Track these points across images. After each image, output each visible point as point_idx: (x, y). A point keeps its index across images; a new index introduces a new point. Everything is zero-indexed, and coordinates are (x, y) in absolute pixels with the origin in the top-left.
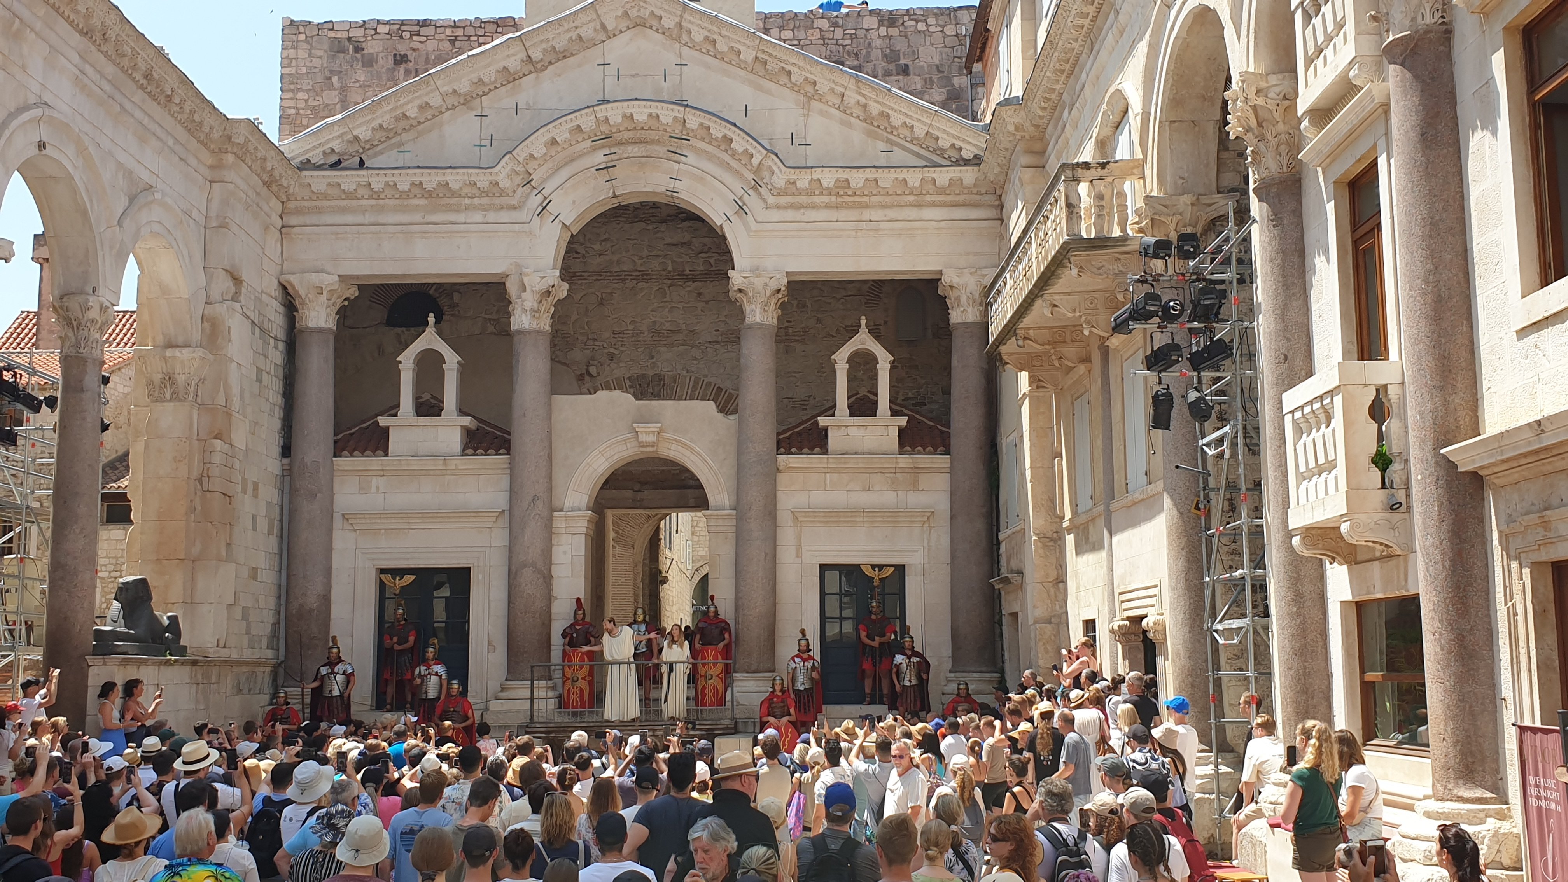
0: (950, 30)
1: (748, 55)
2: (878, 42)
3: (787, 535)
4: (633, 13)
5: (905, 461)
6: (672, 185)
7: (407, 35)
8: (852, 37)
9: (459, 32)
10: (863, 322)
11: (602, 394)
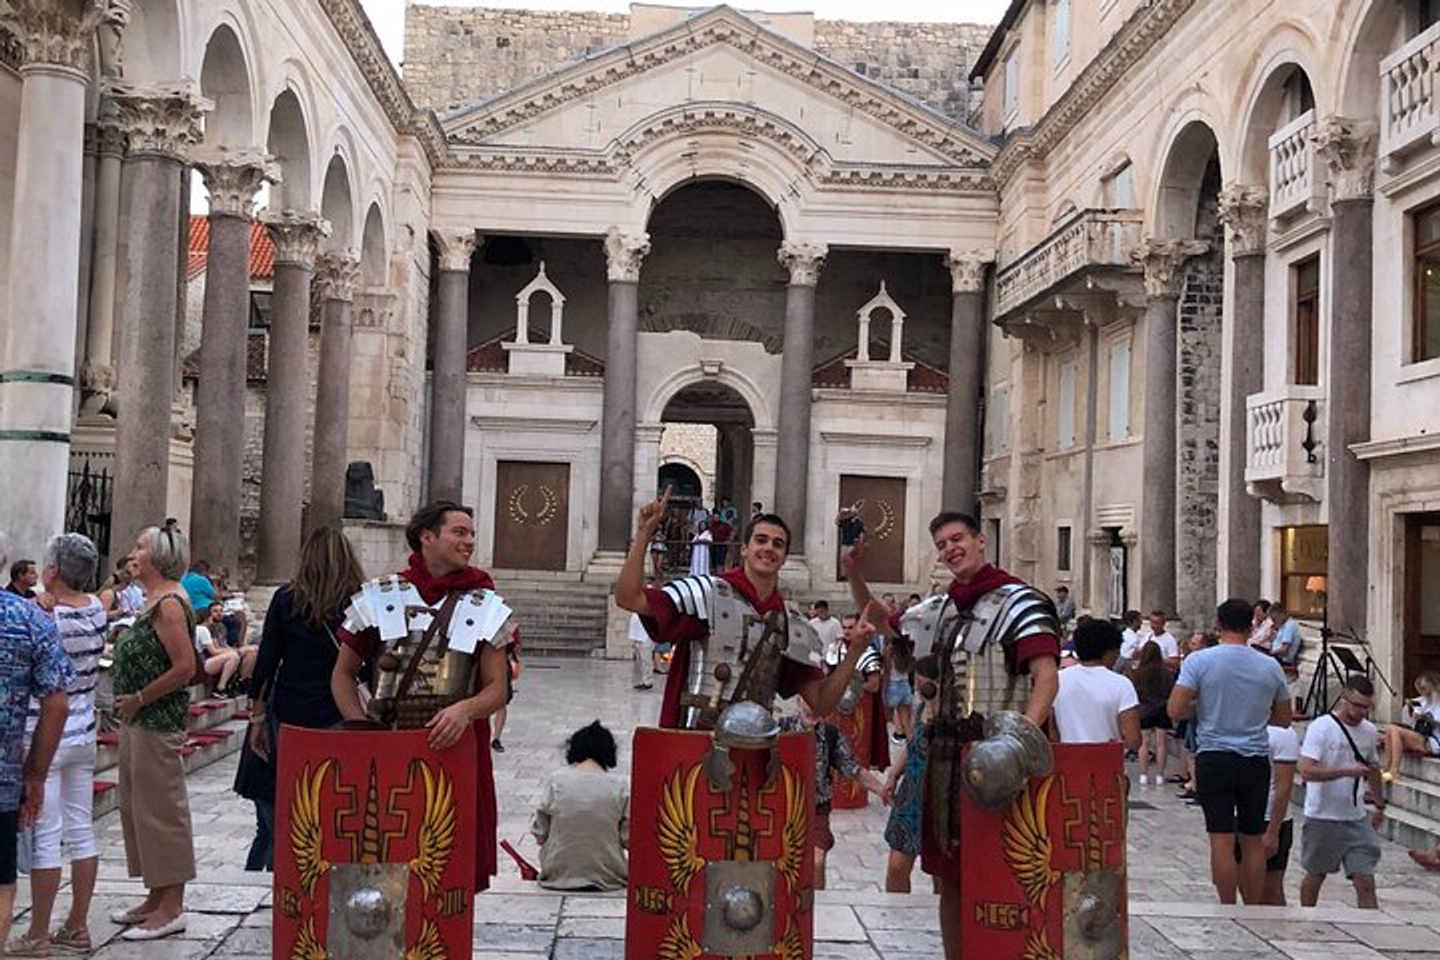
0: (954, 42)
1: (807, 70)
2: (894, 49)
3: (817, 450)
4: (717, 31)
5: (912, 397)
6: (740, 169)
7: (508, 22)
8: (873, 44)
9: (551, 22)
10: (883, 284)
11: (676, 333)
